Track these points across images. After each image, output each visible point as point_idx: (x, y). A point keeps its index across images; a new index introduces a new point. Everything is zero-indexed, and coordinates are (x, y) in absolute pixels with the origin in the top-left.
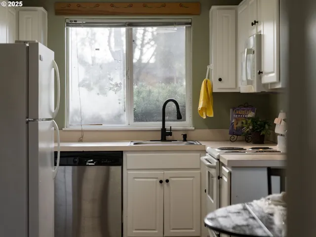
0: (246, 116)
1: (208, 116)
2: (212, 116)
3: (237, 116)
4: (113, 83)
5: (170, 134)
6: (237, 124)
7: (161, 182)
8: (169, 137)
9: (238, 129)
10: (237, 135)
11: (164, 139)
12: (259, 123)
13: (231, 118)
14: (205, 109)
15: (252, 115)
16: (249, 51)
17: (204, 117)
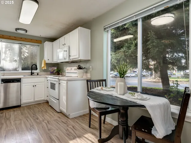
0: (54, 69)
2: (46, 69)
3: (52, 69)
4: (15, 60)
5: (34, 73)
7: (33, 86)
8: (33, 74)
9: (52, 72)
11: (32, 75)
13: (49, 70)
14: (44, 67)
15: (56, 68)
16: (64, 51)
17: (44, 69)
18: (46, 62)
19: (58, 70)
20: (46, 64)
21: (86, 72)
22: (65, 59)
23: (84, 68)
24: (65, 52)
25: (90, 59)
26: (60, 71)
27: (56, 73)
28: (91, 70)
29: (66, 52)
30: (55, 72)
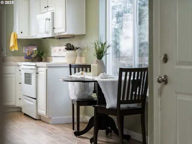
0: (33, 50)
1: (15, 49)
2: (17, 49)
3: (28, 50)
6: (28, 53)
9: (29, 56)
10: (28, 59)
12: (41, 53)
13: (24, 52)
14: (13, 46)
15: (35, 49)
16: (46, 19)
17: (13, 50)
18: (18, 38)
19: (39, 52)
20: (18, 40)
21: (81, 56)
22: (47, 33)
23: (77, 48)
24: (47, 21)
25: (85, 33)
26: (42, 54)
27: (35, 58)
28: (86, 52)
29: (49, 21)
30: (33, 56)
